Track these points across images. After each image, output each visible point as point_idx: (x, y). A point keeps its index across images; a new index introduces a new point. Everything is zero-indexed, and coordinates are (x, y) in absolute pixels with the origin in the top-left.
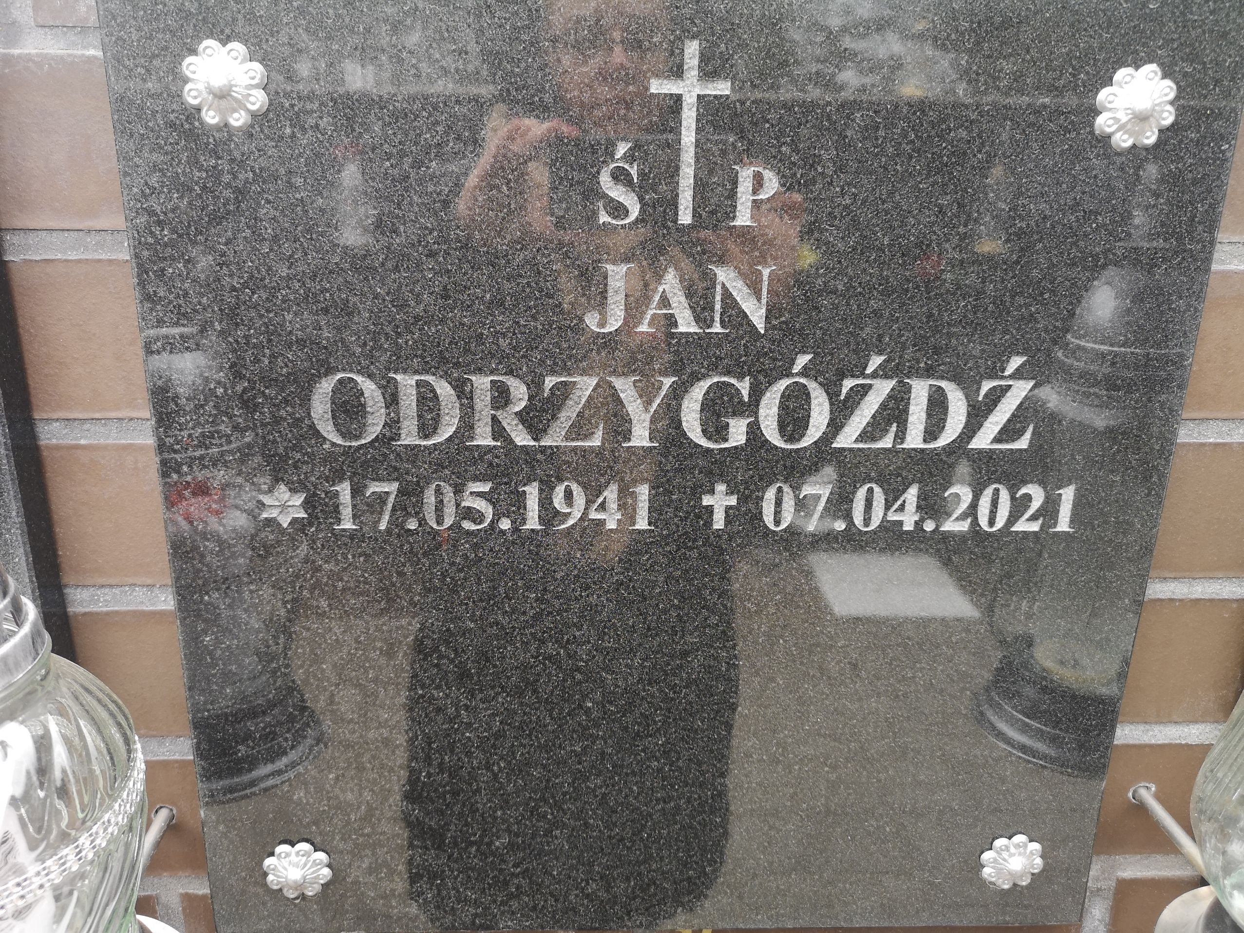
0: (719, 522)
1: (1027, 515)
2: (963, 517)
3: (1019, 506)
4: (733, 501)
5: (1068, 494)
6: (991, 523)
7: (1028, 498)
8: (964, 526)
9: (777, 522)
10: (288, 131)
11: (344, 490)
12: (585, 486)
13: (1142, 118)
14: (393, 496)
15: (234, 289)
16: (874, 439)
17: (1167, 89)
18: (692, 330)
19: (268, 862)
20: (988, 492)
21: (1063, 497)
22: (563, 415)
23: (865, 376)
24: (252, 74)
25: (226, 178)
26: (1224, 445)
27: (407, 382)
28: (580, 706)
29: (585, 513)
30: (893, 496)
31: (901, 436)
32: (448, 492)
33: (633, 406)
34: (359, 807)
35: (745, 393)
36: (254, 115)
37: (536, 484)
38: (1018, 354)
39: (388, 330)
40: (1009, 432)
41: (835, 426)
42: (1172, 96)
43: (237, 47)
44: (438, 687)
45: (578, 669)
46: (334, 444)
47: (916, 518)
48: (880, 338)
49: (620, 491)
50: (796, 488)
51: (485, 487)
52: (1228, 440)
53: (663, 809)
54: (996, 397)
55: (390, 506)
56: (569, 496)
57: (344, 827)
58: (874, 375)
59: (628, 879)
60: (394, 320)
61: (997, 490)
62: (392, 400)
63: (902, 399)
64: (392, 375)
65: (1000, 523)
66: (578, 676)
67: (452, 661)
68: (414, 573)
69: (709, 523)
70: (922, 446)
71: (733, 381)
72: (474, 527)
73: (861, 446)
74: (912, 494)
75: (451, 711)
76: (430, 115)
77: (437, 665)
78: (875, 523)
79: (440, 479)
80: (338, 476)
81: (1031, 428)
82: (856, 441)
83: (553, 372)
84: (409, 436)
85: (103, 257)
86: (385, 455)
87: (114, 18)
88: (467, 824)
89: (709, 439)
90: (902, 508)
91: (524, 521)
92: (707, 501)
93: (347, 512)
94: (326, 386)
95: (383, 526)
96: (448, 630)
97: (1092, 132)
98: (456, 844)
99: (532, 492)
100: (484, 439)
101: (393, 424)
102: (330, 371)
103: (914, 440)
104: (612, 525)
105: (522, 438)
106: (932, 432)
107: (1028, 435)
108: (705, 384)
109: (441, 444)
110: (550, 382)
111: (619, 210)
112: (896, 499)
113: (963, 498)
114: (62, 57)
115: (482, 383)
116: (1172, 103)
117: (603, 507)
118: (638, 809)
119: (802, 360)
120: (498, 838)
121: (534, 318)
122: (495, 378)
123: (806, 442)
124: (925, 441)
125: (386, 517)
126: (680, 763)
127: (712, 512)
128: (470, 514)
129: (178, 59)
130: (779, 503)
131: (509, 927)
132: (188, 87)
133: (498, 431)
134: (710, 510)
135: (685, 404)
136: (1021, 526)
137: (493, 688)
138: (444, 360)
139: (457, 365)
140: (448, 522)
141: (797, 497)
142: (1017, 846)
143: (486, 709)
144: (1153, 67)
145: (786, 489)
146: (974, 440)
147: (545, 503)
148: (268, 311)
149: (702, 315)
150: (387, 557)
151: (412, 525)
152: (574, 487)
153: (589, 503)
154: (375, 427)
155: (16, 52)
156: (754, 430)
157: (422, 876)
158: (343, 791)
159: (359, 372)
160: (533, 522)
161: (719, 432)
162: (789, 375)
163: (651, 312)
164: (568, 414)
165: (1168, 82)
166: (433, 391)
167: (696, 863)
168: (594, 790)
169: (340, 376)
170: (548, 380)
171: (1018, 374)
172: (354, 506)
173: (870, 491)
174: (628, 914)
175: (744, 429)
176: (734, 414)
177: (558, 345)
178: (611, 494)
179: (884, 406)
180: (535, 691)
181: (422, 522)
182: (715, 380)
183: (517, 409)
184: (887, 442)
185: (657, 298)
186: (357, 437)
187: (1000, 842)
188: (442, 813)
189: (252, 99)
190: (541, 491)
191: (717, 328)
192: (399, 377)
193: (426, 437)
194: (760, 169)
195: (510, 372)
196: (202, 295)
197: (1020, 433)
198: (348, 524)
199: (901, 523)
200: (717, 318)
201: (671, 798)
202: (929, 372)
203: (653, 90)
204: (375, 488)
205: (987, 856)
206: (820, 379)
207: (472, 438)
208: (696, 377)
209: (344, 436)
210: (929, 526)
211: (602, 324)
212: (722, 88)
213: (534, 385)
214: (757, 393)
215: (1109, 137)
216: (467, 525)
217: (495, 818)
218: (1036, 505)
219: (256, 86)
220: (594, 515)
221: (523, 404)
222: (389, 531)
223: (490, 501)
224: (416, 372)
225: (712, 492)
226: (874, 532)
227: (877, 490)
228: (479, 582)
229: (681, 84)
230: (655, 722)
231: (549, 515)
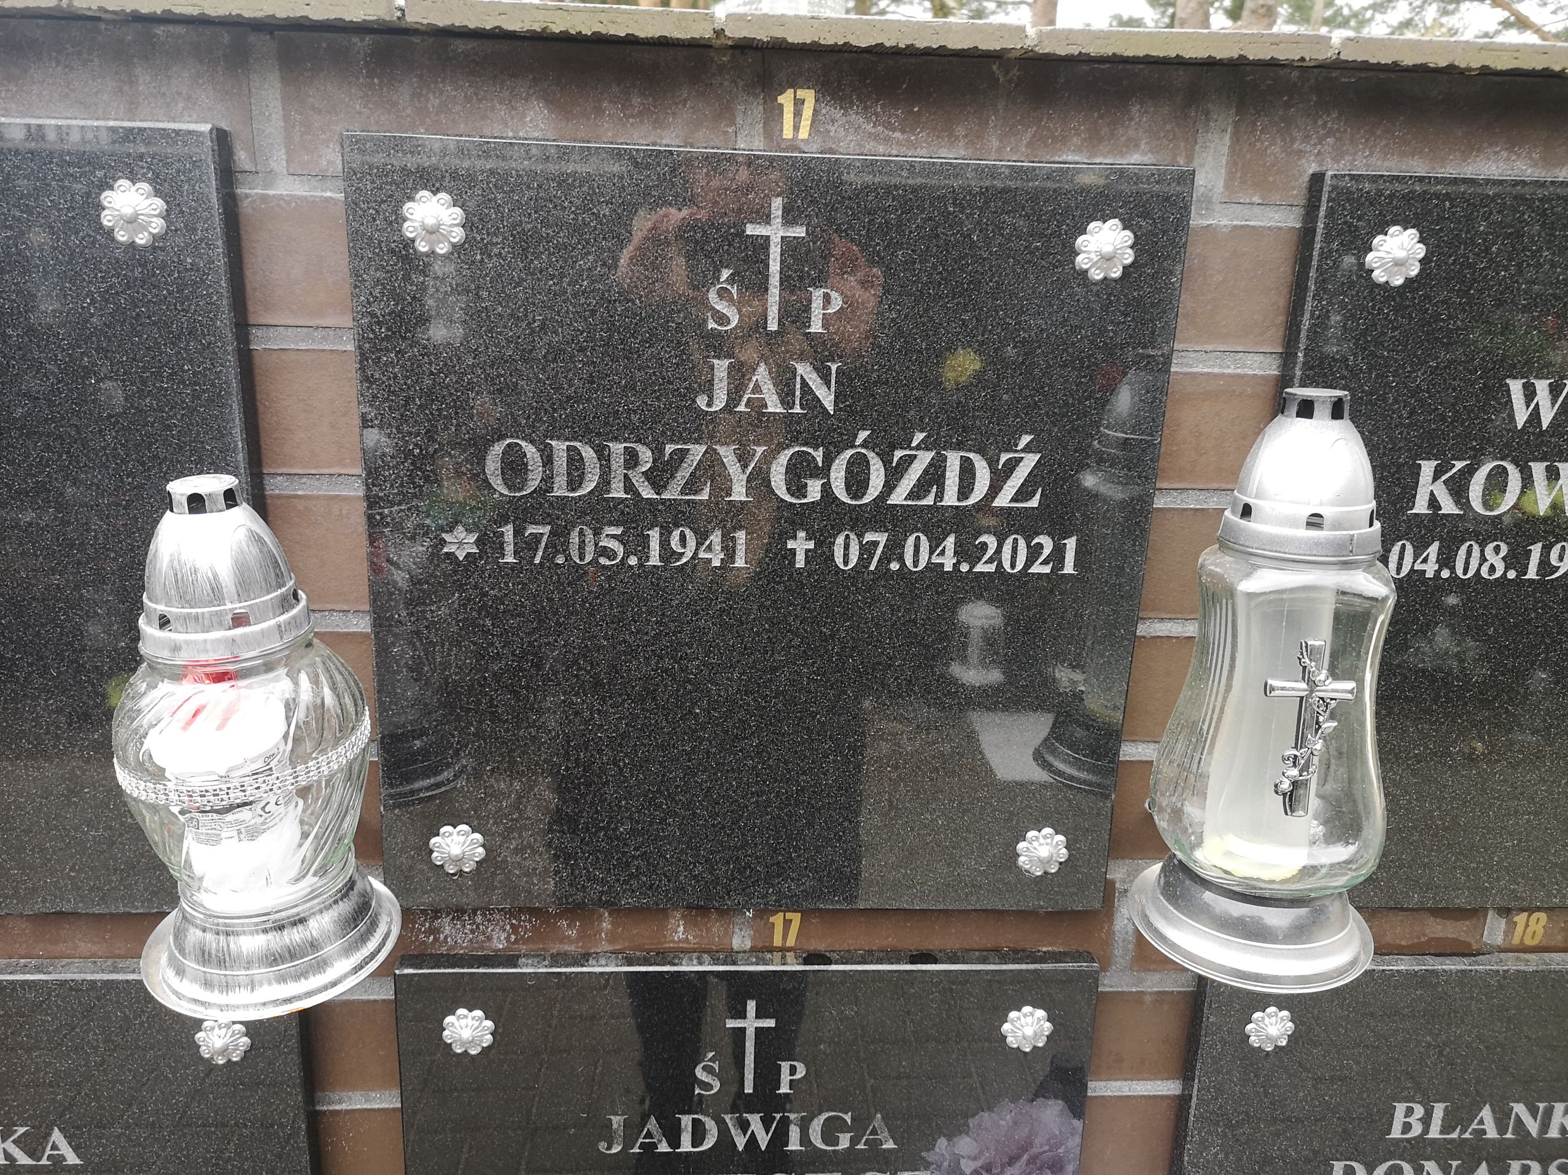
0: (800, 562)
1: (1040, 560)
2: (990, 561)
3: (1034, 552)
4: (811, 545)
5: (1071, 543)
6: (1013, 566)
7: (1040, 546)
8: (991, 568)
9: (846, 563)
10: (479, 257)
11: (508, 531)
12: (695, 531)
13: (1108, 258)
14: (546, 537)
15: (432, 373)
16: (919, 498)
17: (1128, 237)
18: (778, 411)
19: (433, 840)
20: (1010, 541)
21: (1068, 546)
22: (679, 475)
23: (911, 449)
24: (455, 216)
25: (431, 291)
26: (1203, 510)
27: (560, 447)
28: (690, 712)
29: (696, 553)
30: (936, 544)
31: (940, 496)
32: (589, 532)
33: (733, 468)
34: (510, 796)
35: (819, 460)
36: (454, 245)
37: (657, 529)
38: (1027, 433)
39: (547, 406)
40: (1023, 494)
41: (889, 487)
42: (1130, 243)
43: (444, 196)
44: (577, 694)
45: (689, 681)
46: (501, 494)
47: (955, 561)
48: (921, 419)
49: (723, 536)
50: (860, 536)
51: (618, 531)
52: (1205, 507)
53: (757, 801)
54: (1012, 466)
55: (543, 544)
56: (683, 539)
57: (497, 812)
58: (918, 448)
59: (728, 863)
60: (552, 399)
61: (1016, 540)
62: (548, 460)
63: (940, 467)
64: (548, 441)
65: (1019, 566)
66: (689, 687)
67: (588, 672)
68: (560, 599)
69: (792, 562)
70: (957, 504)
71: (810, 450)
72: (608, 563)
73: (910, 503)
74: (950, 541)
75: (586, 714)
76: (584, 247)
77: (576, 676)
78: (922, 565)
79: (583, 523)
80: (504, 520)
81: (1040, 490)
82: (906, 499)
83: (672, 441)
84: (560, 490)
85: (327, 348)
86: (541, 504)
87: (355, 174)
88: (597, 812)
89: (792, 495)
90: (942, 553)
91: (648, 559)
92: (790, 544)
93: (509, 549)
94: (498, 448)
95: (537, 561)
96: (586, 646)
97: (1074, 268)
98: (587, 829)
99: (654, 535)
100: (617, 492)
101: (548, 480)
102: (502, 437)
103: (950, 498)
104: (716, 563)
105: (647, 493)
106: (964, 493)
107: (1038, 496)
108: (789, 452)
109: (584, 496)
110: (669, 448)
111: (722, 319)
112: (938, 546)
113: (990, 546)
114: (306, 197)
115: (617, 448)
116: (1132, 247)
117: (709, 548)
118: (736, 801)
119: (863, 435)
120: (622, 824)
121: (658, 399)
122: (628, 445)
123: (866, 499)
124: (959, 500)
125: (540, 553)
126: (771, 762)
127: (795, 554)
128: (605, 552)
129: (400, 204)
130: (847, 547)
131: (629, 903)
132: (406, 225)
133: (629, 487)
134: (793, 552)
135: (774, 467)
136: (1036, 569)
137: (620, 695)
138: (588, 431)
139: (599, 434)
140: (588, 558)
141: (860, 542)
142: (1045, 837)
143: (614, 714)
144: (1116, 221)
145: (852, 536)
146: (997, 500)
147: (665, 544)
148: (456, 391)
149: (786, 399)
150: (539, 586)
151: (560, 560)
152: (687, 532)
153: (699, 544)
154: (534, 481)
155: (271, 192)
156: (827, 489)
157: (559, 857)
158: (497, 781)
159: (523, 439)
160: (654, 560)
161: (799, 490)
162: (853, 446)
163: (746, 397)
164: (684, 474)
165: (1128, 233)
166: (580, 454)
167: (784, 849)
168: (701, 785)
169: (508, 441)
170: (667, 447)
171: (1028, 449)
172: (515, 544)
173: (918, 538)
174: (728, 894)
175: (819, 488)
176: (811, 476)
177: (675, 420)
178: (716, 538)
179: (926, 472)
180: (654, 699)
181: (568, 558)
182: (797, 449)
183: (644, 469)
184: (929, 501)
185: (751, 385)
186: (520, 490)
187: (1031, 834)
188: (577, 801)
189: (454, 234)
190: (661, 534)
191: (797, 410)
192: (553, 443)
193: (573, 490)
194: (828, 291)
195: (639, 441)
196: (407, 378)
197: (1030, 496)
198: (510, 559)
199: (942, 565)
200: (797, 402)
201: (763, 793)
202: (959, 446)
203: (748, 233)
204: (532, 529)
205: (1021, 846)
206: (877, 450)
207: (609, 492)
208: (782, 447)
209: (510, 488)
210: (964, 568)
211: (709, 405)
212: (800, 232)
213: (658, 451)
214: (829, 460)
215: (1086, 271)
216: (603, 561)
217: (620, 807)
218: (1047, 552)
219: (457, 225)
220: (702, 555)
221: (648, 465)
222: (541, 564)
223: (621, 542)
224: (567, 439)
225: (795, 538)
226: (922, 572)
227: (923, 538)
228: (611, 609)
229: (769, 228)
230: (751, 727)
231: (668, 554)
